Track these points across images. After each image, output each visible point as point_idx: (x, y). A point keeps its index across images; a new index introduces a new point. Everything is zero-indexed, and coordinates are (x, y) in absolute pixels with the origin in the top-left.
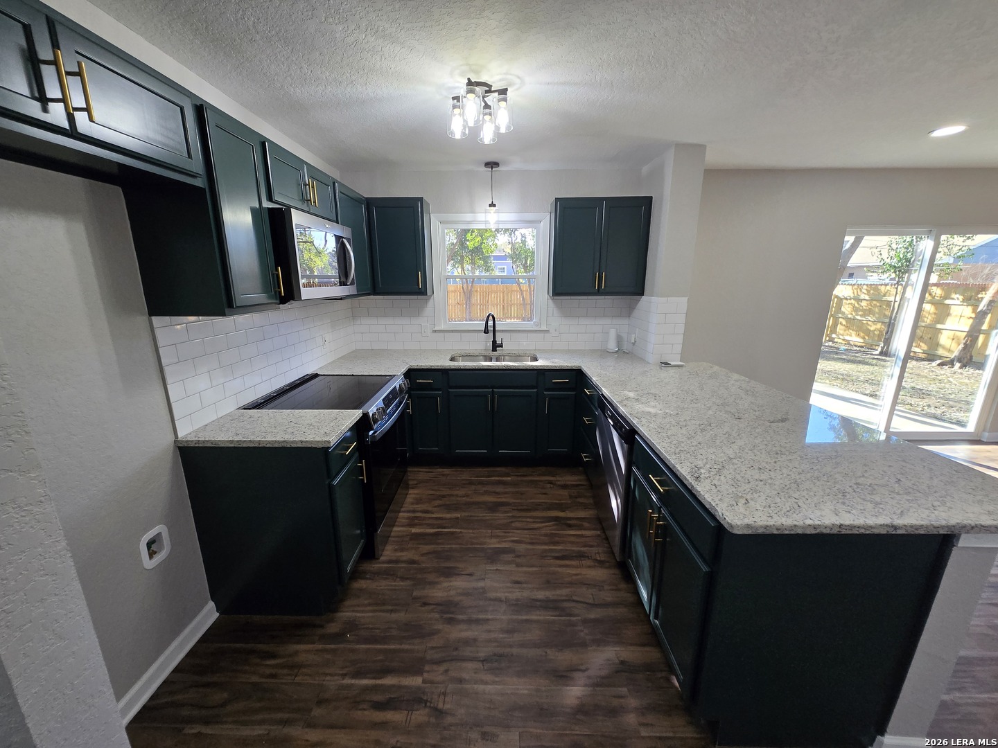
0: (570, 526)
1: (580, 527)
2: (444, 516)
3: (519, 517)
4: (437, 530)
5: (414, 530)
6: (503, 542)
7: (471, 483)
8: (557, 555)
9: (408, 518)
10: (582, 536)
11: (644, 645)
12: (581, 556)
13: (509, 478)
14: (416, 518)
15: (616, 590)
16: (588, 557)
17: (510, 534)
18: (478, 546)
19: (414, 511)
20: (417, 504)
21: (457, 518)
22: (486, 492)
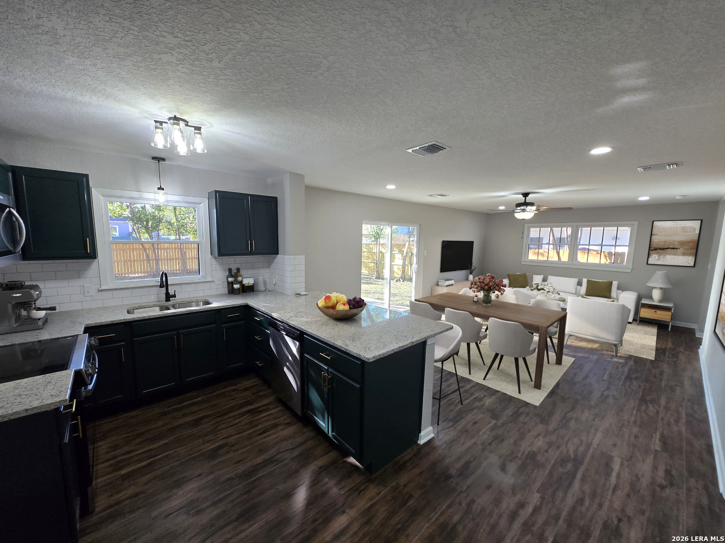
0: (261, 412)
1: (268, 410)
2: (151, 447)
3: (221, 421)
4: (149, 461)
5: (123, 472)
6: (216, 442)
7: (164, 414)
8: (259, 432)
9: (110, 466)
10: (271, 414)
11: (328, 453)
12: (275, 426)
13: (200, 399)
14: (121, 461)
15: (303, 434)
16: (280, 424)
17: (220, 435)
18: (196, 454)
19: (114, 457)
20: (115, 450)
21: (166, 444)
22: (184, 416)
